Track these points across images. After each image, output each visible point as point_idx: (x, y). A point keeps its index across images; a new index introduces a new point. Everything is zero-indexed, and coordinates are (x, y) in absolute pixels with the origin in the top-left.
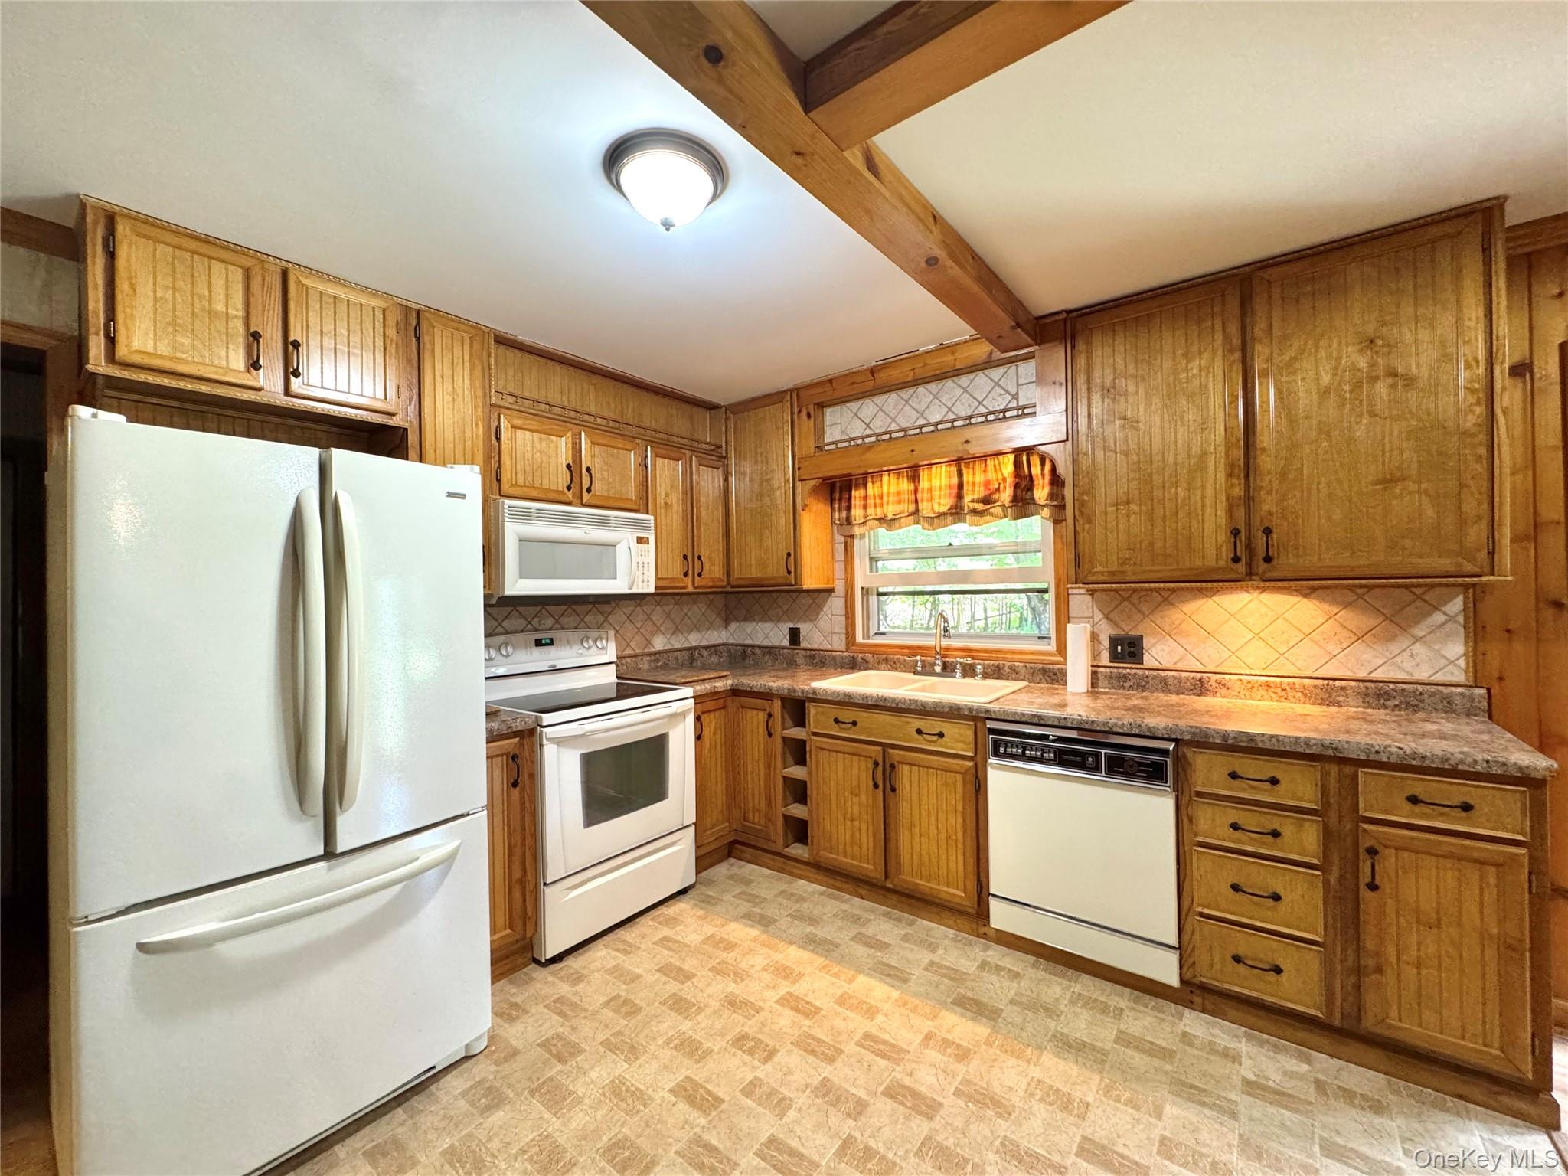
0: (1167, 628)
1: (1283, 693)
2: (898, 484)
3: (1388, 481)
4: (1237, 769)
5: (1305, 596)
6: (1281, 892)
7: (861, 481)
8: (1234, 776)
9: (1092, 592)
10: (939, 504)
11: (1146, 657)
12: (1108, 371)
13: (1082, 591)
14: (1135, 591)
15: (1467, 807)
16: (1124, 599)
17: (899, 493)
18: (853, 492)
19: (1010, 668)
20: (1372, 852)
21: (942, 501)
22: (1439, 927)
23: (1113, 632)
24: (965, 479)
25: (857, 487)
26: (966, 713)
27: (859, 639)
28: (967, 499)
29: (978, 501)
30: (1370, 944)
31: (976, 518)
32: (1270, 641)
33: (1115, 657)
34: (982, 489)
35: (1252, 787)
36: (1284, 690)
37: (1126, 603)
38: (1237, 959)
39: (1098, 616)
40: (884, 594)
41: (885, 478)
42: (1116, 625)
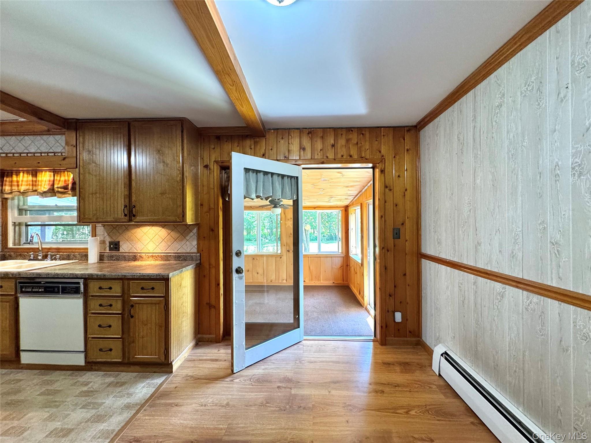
0: (127, 238)
1: (156, 259)
2: (28, 177)
3: (162, 194)
4: (101, 286)
5: (163, 228)
6: (111, 324)
7: (10, 174)
8: (100, 288)
9: (104, 226)
10: (44, 187)
11: (121, 249)
12: (90, 145)
13: (101, 225)
14: (117, 225)
15: (153, 289)
16: (114, 228)
17: (27, 181)
18: (5, 179)
19: (73, 255)
20: (132, 306)
21: (45, 187)
22: (147, 325)
23: (110, 240)
24: (55, 178)
25: (7, 176)
26: (11, 276)
27: (10, 245)
28: (56, 186)
29: (61, 188)
30: (131, 334)
31: (60, 195)
32: (154, 242)
33: (111, 249)
34: (63, 183)
35: (105, 291)
36: (156, 257)
37: (114, 230)
38: (101, 350)
39: (106, 234)
40: (30, 225)
41: (21, 174)
42: (112, 238)
